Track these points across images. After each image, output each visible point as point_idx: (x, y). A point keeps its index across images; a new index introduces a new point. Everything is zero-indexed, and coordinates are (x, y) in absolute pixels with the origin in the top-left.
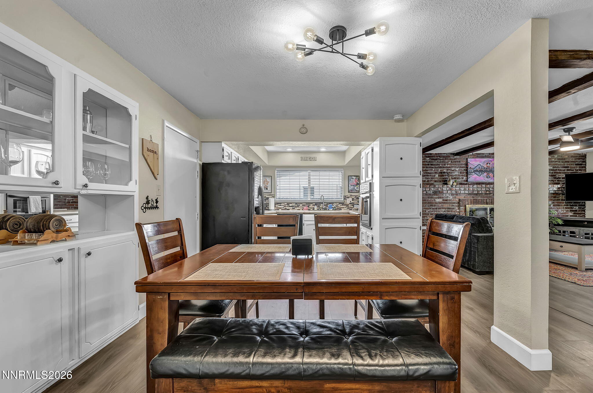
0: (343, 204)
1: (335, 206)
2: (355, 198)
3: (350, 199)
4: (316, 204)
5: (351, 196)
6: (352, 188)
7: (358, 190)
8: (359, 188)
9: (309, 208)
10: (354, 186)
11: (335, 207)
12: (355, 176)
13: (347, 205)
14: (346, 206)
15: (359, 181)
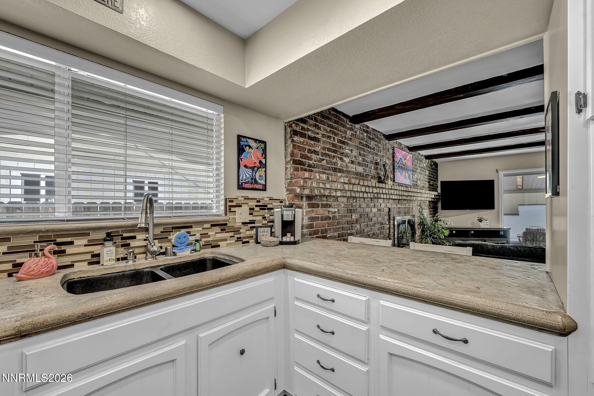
0: (223, 226)
1: (198, 237)
2: (256, 206)
3: (245, 209)
4: (109, 237)
5: (246, 201)
6: (248, 176)
7: (263, 182)
8: (264, 176)
9: (65, 260)
10: (253, 168)
11: (197, 241)
12: (255, 140)
13: (237, 231)
14: (232, 234)
15: (265, 158)
